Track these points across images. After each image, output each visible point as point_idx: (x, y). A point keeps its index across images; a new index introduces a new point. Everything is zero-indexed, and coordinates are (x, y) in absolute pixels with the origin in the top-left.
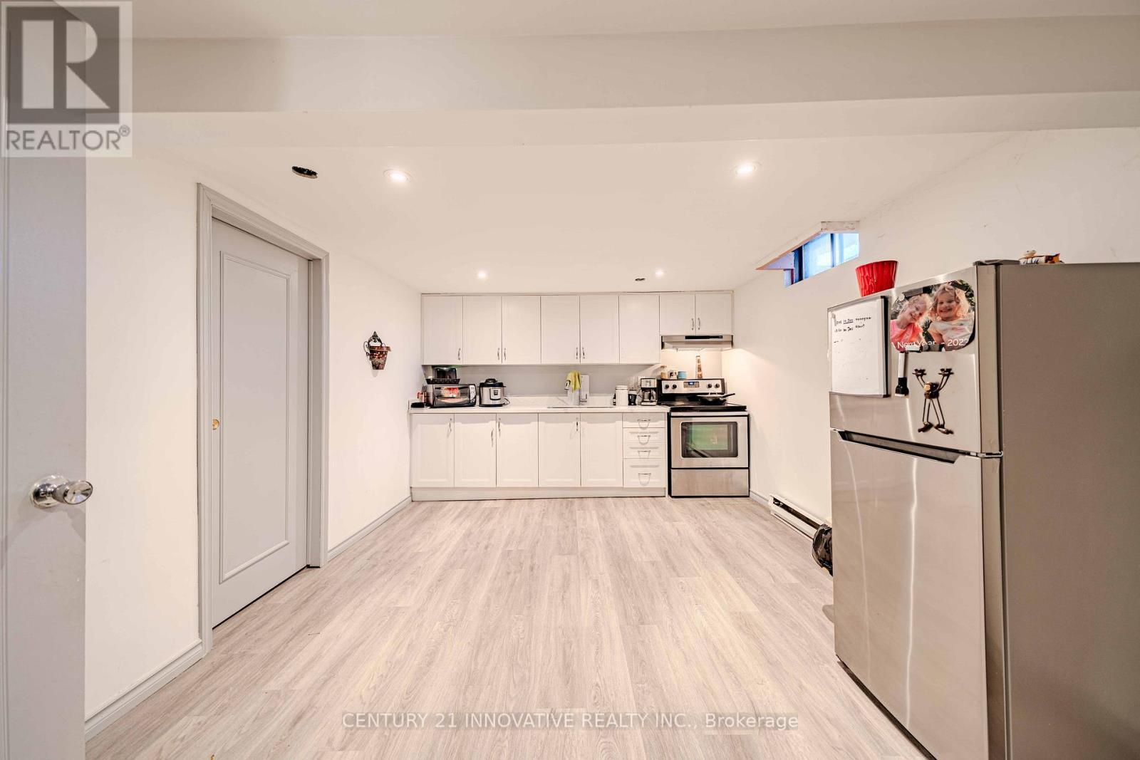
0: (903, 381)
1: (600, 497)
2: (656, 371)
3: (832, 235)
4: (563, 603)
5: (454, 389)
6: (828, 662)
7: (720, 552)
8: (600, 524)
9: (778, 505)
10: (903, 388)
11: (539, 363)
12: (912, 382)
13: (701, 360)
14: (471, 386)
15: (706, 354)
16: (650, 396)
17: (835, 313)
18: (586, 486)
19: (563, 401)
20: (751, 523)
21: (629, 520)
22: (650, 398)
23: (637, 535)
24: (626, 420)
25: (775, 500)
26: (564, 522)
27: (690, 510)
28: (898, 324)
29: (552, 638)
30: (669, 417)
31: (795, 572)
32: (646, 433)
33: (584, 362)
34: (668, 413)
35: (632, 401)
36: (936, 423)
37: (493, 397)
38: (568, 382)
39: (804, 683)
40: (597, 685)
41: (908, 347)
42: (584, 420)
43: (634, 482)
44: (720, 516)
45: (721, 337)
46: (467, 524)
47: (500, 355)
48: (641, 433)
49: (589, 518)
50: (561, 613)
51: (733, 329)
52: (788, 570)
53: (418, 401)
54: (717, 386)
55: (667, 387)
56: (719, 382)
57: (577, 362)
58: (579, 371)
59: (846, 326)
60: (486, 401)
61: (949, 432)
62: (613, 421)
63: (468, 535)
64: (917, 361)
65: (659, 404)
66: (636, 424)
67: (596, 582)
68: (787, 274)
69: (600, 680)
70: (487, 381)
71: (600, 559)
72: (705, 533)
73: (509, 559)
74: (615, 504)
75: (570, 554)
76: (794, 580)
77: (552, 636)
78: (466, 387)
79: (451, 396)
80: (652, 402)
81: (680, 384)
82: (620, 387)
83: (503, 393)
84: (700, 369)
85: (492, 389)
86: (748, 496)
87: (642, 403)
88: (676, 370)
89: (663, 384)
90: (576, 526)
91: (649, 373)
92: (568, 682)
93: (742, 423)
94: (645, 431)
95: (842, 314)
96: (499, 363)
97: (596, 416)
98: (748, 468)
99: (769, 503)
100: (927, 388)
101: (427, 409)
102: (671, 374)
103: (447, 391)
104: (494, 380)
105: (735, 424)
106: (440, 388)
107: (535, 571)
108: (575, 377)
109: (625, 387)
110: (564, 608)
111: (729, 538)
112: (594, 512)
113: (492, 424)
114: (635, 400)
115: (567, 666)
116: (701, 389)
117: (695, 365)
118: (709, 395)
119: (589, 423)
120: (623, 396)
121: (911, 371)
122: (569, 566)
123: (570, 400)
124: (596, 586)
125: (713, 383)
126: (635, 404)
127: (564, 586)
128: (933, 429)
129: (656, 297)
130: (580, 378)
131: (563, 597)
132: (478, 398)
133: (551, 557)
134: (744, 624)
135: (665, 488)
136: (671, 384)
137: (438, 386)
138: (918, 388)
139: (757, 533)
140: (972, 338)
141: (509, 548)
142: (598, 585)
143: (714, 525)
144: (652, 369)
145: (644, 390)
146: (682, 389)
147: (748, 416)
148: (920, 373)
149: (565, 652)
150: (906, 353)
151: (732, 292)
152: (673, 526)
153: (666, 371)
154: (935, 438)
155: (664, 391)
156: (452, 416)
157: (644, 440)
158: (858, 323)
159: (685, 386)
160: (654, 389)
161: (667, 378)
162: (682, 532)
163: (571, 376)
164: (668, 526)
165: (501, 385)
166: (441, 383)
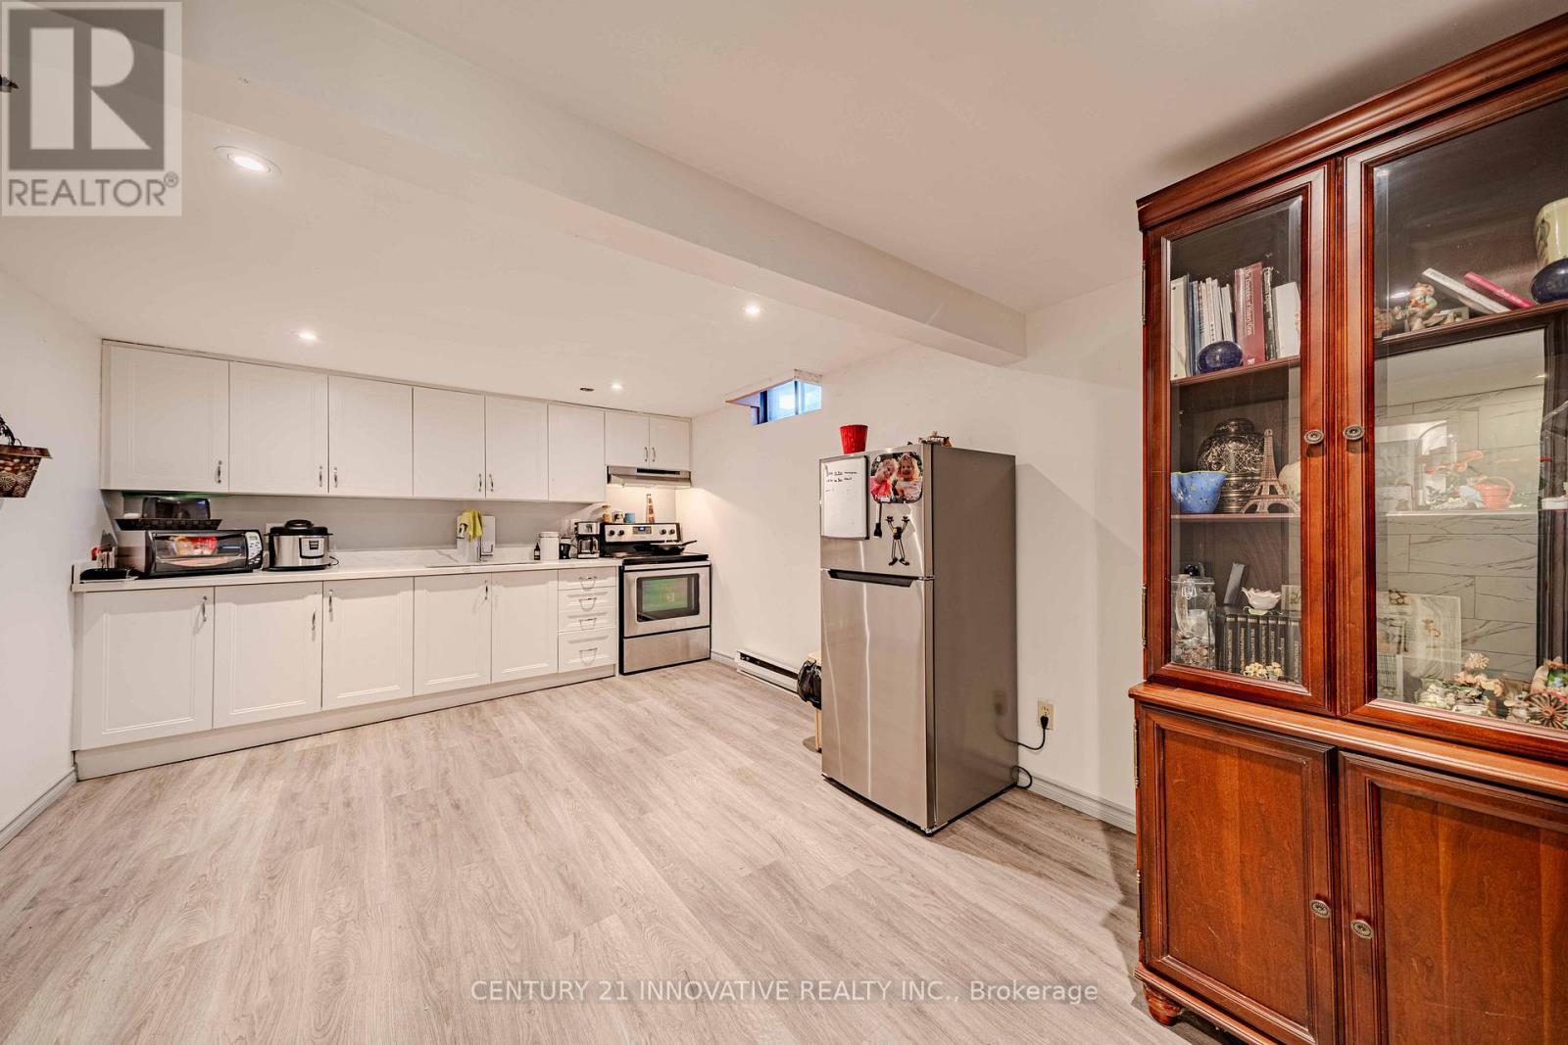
0: (878, 526)
1: (522, 693)
2: (596, 512)
3: (796, 382)
4: (531, 829)
5: (204, 539)
6: (818, 782)
7: (700, 720)
8: (538, 726)
9: (745, 660)
10: (878, 533)
11: (409, 495)
12: (885, 526)
13: (653, 501)
14: (248, 534)
15: (657, 491)
16: (592, 545)
17: (827, 464)
18: (498, 681)
19: (449, 556)
20: (722, 685)
21: (580, 713)
22: (591, 549)
23: (598, 726)
24: (563, 580)
25: (742, 655)
26: (479, 737)
27: (651, 685)
28: (876, 480)
29: (536, 870)
30: (622, 571)
31: (773, 720)
32: (591, 594)
33: (491, 496)
34: (620, 567)
35: (564, 554)
36: (900, 558)
37: (307, 552)
38: (463, 527)
39: (805, 804)
40: (618, 888)
41: (882, 499)
42: (497, 583)
43: (574, 662)
44: (687, 684)
45: (678, 473)
46: (277, 784)
47: (325, 478)
48: (583, 595)
49: (518, 722)
50: (533, 839)
51: (691, 466)
52: (768, 719)
53: (95, 565)
54: (672, 532)
55: (612, 533)
56: (674, 527)
57: (480, 496)
58: (479, 510)
59: (836, 478)
60: (285, 560)
61: (907, 564)
62: (544, 582)
63: (290, 798)
64: (888, 510)
65: (601, 556)
66: (577, 584)
67: (567, 791)
68: (754, 411)
69: (620, 882)
70: (290, 524)
71: (559, 765)
72: (677, 705)
73: (406, 807)
74: (550, 697)
75: (511, 771)
76: (775, 727)
77: (533, 867)
78: (239, 535)
79: (197, 552)
80: (594, 553)
81: (629, 529)
82: (545, 534)
83: (327, 547)
84: (651, 511)
85: (306, 541)
86: (709, 658)
87: (580, 556)
88: (622, 512)
89: (608, 529)
90: (500, 735)
91: (586, 514)
92: (581, 900)
93: (703, 573)
94: (589, 592)
95: (833, 467)
96: (322, 491)
97: (513, 577)
98: (710, 626)
99: (736, 661)
100: (895, 531)
101: (130, 583)
102: (616, 517)
103: (186, 544)
104: (308, 523)
105: (697, 576)
106: (167, 538)
107: (464, 808)
108: (474, 518)
109: (556, 534)
110: (535, 833)
111: (706, 705)
112: (522, 714)
113: (314, 602)
114: (568, 552)
115: (572, 888)
116: (654, 536)
117: (645, 505)
118: (666, 543)
119: (505, 586)
120: (551, 545)
121: (884, 518)
122: (518, 785)
123: (462, 556)
124: (569, 796)
125: (668, 528)
126: (568, 558)
127: (521, 810)
128: (898, 562)
129: (601, 413)
130: (483, 521)
131: (528, 823)
132: (266, 553)
133: (481, 784)
134: (744, 777)
135: (614, 665)
136: (617, 529)
137: (161, 533)
138: (888, 532)
139: (728, 692)
140: (921, 496)
141: (396, 793)
142: (571, 794)
143: (684, 695)
144: (590, 509)
145: (580, 537)
146: (630, 536)
147: (710, 566)
148: (890, 519)
149: (561, 875)
150: (880, 503)
151: (689, 420)
152: (638, 706)
153: (610, 513)
154: (899, 569)
155: (608, 539)
156: (209, 593)
157: (587, 604)
158: (847, 476)
159: (635, 533)
160: (596, 536)
161: (611, 521)
162: (651, 710)
163: (466, 518)
164: (631, 707)
165: (323, 531)
166: (168, 528)
